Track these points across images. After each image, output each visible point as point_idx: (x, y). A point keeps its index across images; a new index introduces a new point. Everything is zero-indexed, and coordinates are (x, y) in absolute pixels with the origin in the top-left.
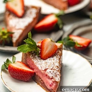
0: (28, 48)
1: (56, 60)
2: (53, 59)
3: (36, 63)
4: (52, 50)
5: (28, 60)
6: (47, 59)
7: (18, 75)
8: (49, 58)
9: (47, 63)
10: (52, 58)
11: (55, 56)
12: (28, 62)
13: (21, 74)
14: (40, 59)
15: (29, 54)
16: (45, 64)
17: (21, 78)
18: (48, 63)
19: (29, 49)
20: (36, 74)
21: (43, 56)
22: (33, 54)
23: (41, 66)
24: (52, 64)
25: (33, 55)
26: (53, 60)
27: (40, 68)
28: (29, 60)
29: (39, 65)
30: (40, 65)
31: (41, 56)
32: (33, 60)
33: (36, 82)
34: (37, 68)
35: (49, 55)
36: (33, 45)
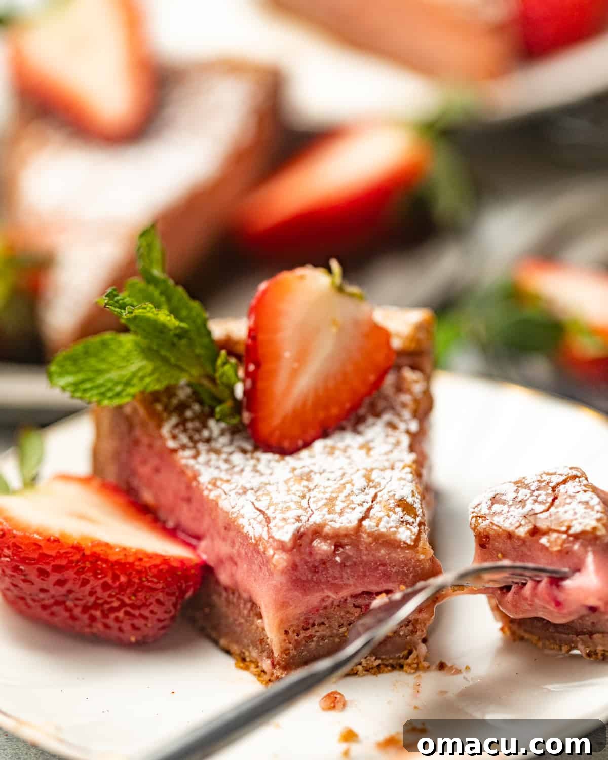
0: (138, 364)
1: (387, 448)
2: (360, 439)
3: (214, 483)
4: (349, 368)
5: (145, 470)
6: (307, 445)
7: (63, 590)
8: (325, 434)
9: (307, 477)
10: (348, 440)
11: (378, 415)
12: (149, 485)
13: (85, 582)
14: (244, 452)
15: (153, 414)
16: (299, 488)
17: (93, 619)
18: (317, 479)
19: (149, 366)
20: (224, 577)
21: (276, 421)
22: (182, 408)
23: (262, 505)
24: (361, 482)
25: (183, 422)
26: (358, 456)
27: (253, 527)
28: (154, 462)
29: (242, 500)
30: (250, 495)
31: (254, 423)
32: (185, 458)
33: (228, 652)
34: (230, 527)
35: (327, 408)
36: (182, 335)
